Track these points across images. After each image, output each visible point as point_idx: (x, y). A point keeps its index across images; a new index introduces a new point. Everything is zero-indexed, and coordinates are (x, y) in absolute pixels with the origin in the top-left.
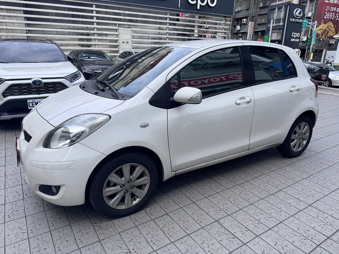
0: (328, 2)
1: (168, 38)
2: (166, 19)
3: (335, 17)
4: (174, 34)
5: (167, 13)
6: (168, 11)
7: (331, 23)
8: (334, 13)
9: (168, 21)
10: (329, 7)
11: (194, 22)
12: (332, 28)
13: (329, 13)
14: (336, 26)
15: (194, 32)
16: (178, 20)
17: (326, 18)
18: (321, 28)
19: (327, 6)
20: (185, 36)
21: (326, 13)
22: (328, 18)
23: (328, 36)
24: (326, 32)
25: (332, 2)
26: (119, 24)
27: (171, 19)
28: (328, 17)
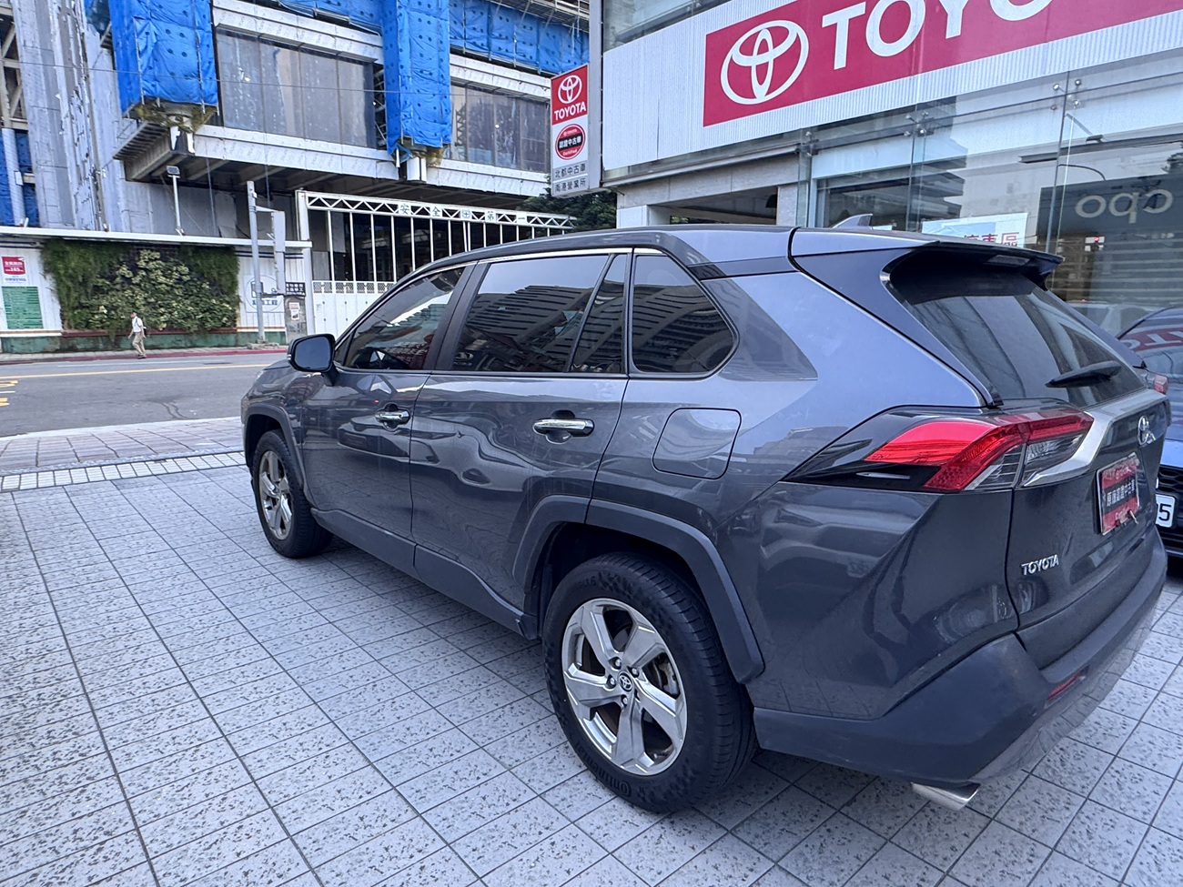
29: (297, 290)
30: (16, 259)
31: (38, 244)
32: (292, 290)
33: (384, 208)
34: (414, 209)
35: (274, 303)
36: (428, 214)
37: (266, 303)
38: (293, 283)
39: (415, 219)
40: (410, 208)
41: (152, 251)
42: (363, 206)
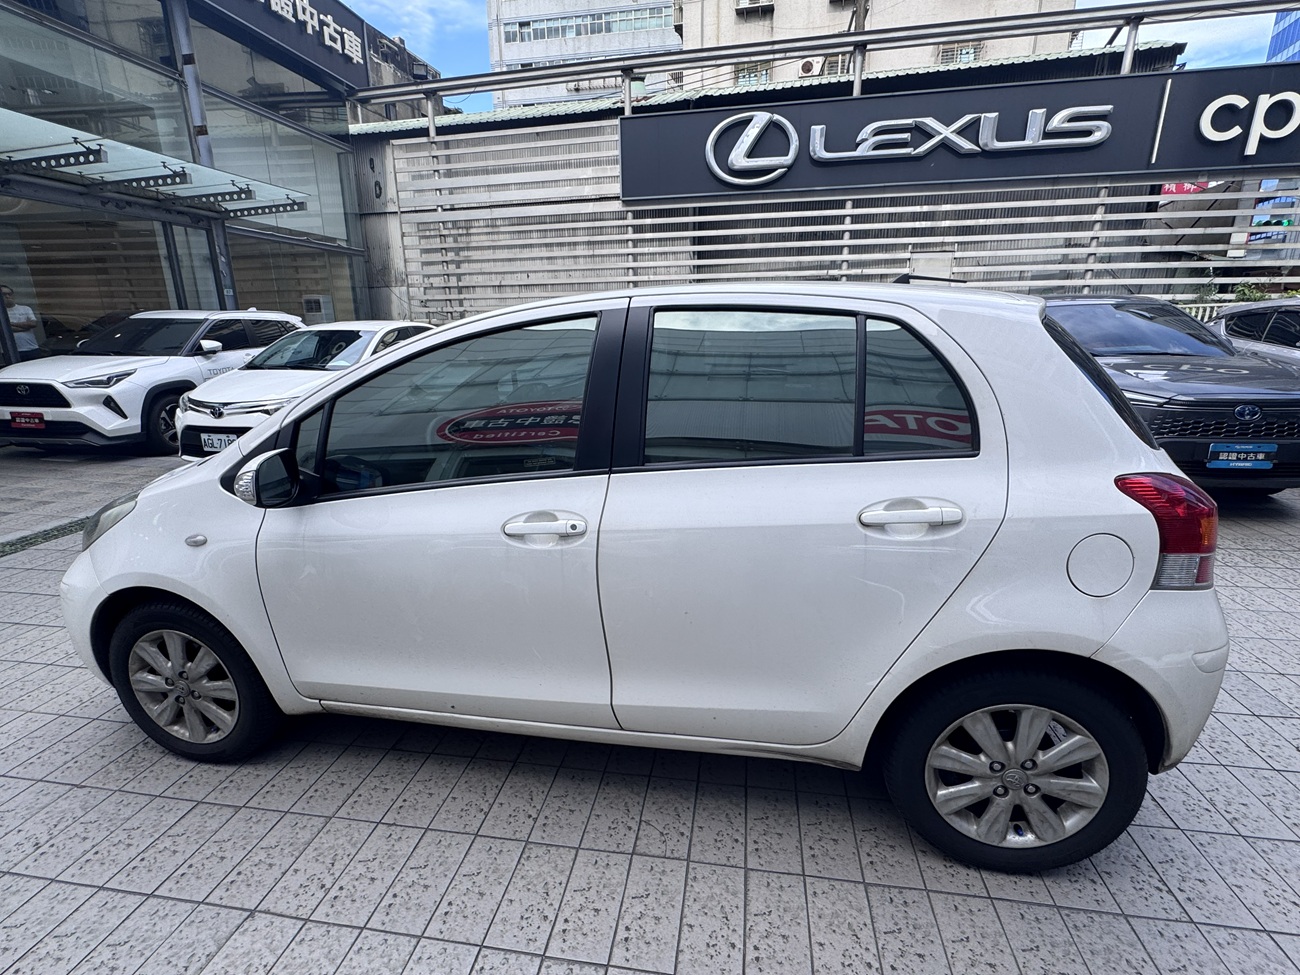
1: (1090, 273)
2: (1092, 209)
4: (1127, 257)
5: (1100, 189)
6: (1103, 183)
9: (1097, 217)
11: (1234, 204)
15: (1228, 243)
16: (1152, 207)
20: (1179, 261)
26: (915, 245)
27: (1111, 209)
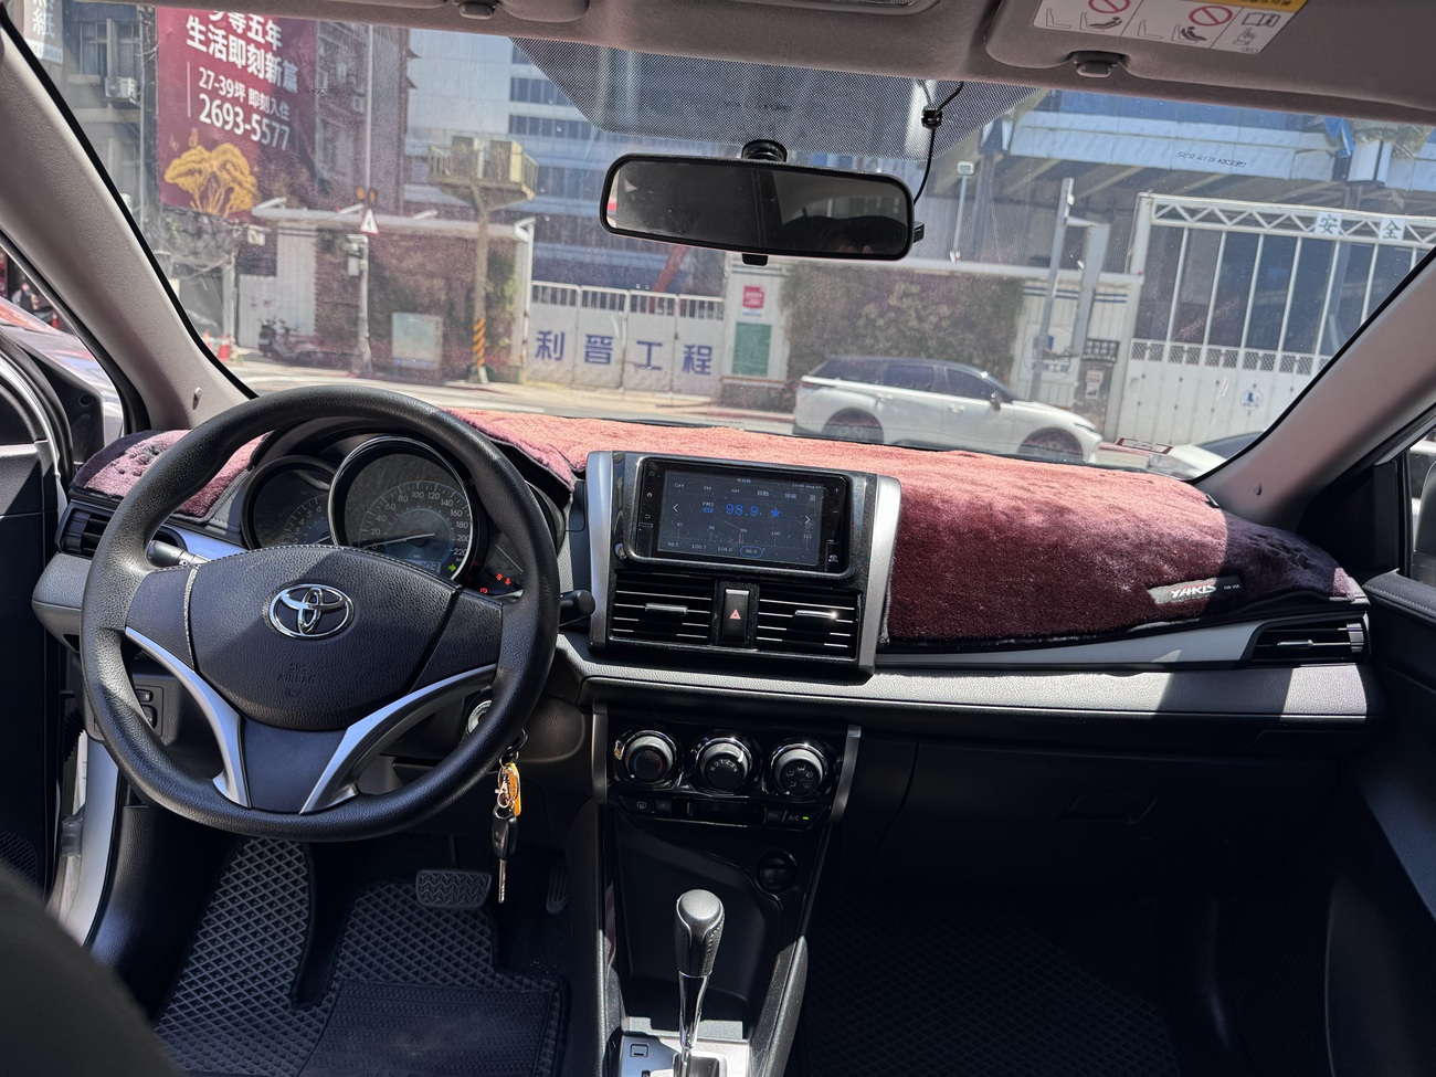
0: (204, 49)
3: (248, 127)
7: (237, 151)
8: (238, 109)
10: (212, 74)
12: (242, 173)
13: (218, 102)
14: (256, 169)
17: (208, 121)
18: (197, 166)
19: (202, 69)
21: (203, 96)
22: (219, 124)
23: (234, 210)
24: (222, 190)
25: (223, 57)
28: (218, 119)
29: (1104, 351)
30: (757, 289)
31: (784, 272)
32: (1097, 351)
33: (1288, 224)
34: (1346, 224)
35: (1065, 369)
36: (1372, 234)
37: (1052, 367)
38: (1102, 341)
39: (1343, 243)
40: (1339, 223)
41: (912, 283)
42: (1250, 221)
